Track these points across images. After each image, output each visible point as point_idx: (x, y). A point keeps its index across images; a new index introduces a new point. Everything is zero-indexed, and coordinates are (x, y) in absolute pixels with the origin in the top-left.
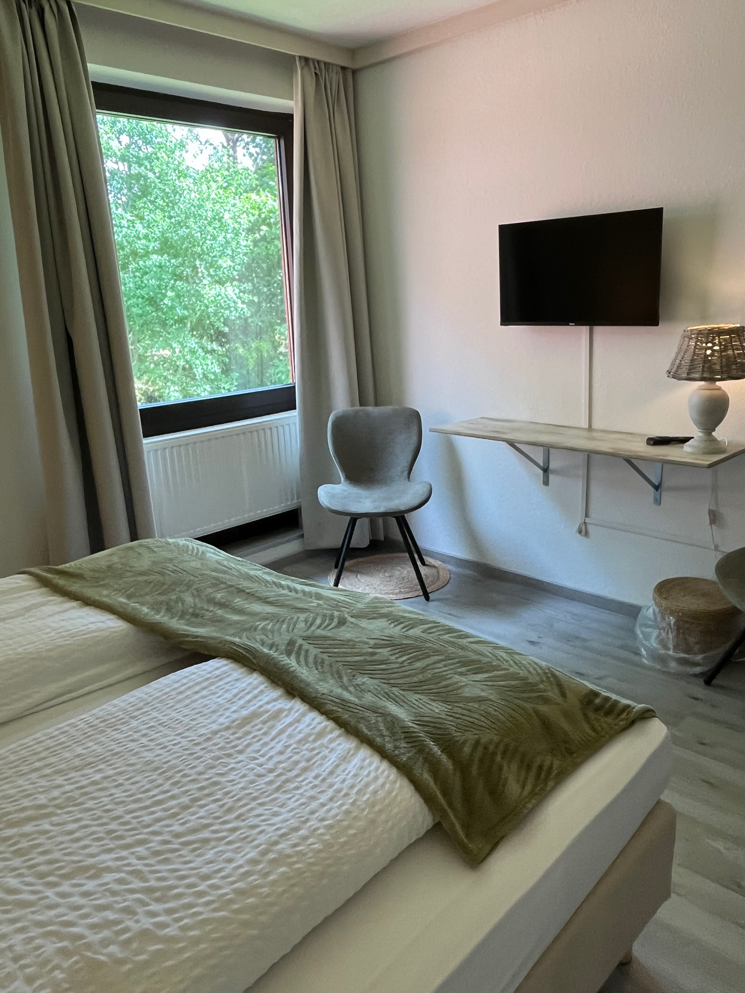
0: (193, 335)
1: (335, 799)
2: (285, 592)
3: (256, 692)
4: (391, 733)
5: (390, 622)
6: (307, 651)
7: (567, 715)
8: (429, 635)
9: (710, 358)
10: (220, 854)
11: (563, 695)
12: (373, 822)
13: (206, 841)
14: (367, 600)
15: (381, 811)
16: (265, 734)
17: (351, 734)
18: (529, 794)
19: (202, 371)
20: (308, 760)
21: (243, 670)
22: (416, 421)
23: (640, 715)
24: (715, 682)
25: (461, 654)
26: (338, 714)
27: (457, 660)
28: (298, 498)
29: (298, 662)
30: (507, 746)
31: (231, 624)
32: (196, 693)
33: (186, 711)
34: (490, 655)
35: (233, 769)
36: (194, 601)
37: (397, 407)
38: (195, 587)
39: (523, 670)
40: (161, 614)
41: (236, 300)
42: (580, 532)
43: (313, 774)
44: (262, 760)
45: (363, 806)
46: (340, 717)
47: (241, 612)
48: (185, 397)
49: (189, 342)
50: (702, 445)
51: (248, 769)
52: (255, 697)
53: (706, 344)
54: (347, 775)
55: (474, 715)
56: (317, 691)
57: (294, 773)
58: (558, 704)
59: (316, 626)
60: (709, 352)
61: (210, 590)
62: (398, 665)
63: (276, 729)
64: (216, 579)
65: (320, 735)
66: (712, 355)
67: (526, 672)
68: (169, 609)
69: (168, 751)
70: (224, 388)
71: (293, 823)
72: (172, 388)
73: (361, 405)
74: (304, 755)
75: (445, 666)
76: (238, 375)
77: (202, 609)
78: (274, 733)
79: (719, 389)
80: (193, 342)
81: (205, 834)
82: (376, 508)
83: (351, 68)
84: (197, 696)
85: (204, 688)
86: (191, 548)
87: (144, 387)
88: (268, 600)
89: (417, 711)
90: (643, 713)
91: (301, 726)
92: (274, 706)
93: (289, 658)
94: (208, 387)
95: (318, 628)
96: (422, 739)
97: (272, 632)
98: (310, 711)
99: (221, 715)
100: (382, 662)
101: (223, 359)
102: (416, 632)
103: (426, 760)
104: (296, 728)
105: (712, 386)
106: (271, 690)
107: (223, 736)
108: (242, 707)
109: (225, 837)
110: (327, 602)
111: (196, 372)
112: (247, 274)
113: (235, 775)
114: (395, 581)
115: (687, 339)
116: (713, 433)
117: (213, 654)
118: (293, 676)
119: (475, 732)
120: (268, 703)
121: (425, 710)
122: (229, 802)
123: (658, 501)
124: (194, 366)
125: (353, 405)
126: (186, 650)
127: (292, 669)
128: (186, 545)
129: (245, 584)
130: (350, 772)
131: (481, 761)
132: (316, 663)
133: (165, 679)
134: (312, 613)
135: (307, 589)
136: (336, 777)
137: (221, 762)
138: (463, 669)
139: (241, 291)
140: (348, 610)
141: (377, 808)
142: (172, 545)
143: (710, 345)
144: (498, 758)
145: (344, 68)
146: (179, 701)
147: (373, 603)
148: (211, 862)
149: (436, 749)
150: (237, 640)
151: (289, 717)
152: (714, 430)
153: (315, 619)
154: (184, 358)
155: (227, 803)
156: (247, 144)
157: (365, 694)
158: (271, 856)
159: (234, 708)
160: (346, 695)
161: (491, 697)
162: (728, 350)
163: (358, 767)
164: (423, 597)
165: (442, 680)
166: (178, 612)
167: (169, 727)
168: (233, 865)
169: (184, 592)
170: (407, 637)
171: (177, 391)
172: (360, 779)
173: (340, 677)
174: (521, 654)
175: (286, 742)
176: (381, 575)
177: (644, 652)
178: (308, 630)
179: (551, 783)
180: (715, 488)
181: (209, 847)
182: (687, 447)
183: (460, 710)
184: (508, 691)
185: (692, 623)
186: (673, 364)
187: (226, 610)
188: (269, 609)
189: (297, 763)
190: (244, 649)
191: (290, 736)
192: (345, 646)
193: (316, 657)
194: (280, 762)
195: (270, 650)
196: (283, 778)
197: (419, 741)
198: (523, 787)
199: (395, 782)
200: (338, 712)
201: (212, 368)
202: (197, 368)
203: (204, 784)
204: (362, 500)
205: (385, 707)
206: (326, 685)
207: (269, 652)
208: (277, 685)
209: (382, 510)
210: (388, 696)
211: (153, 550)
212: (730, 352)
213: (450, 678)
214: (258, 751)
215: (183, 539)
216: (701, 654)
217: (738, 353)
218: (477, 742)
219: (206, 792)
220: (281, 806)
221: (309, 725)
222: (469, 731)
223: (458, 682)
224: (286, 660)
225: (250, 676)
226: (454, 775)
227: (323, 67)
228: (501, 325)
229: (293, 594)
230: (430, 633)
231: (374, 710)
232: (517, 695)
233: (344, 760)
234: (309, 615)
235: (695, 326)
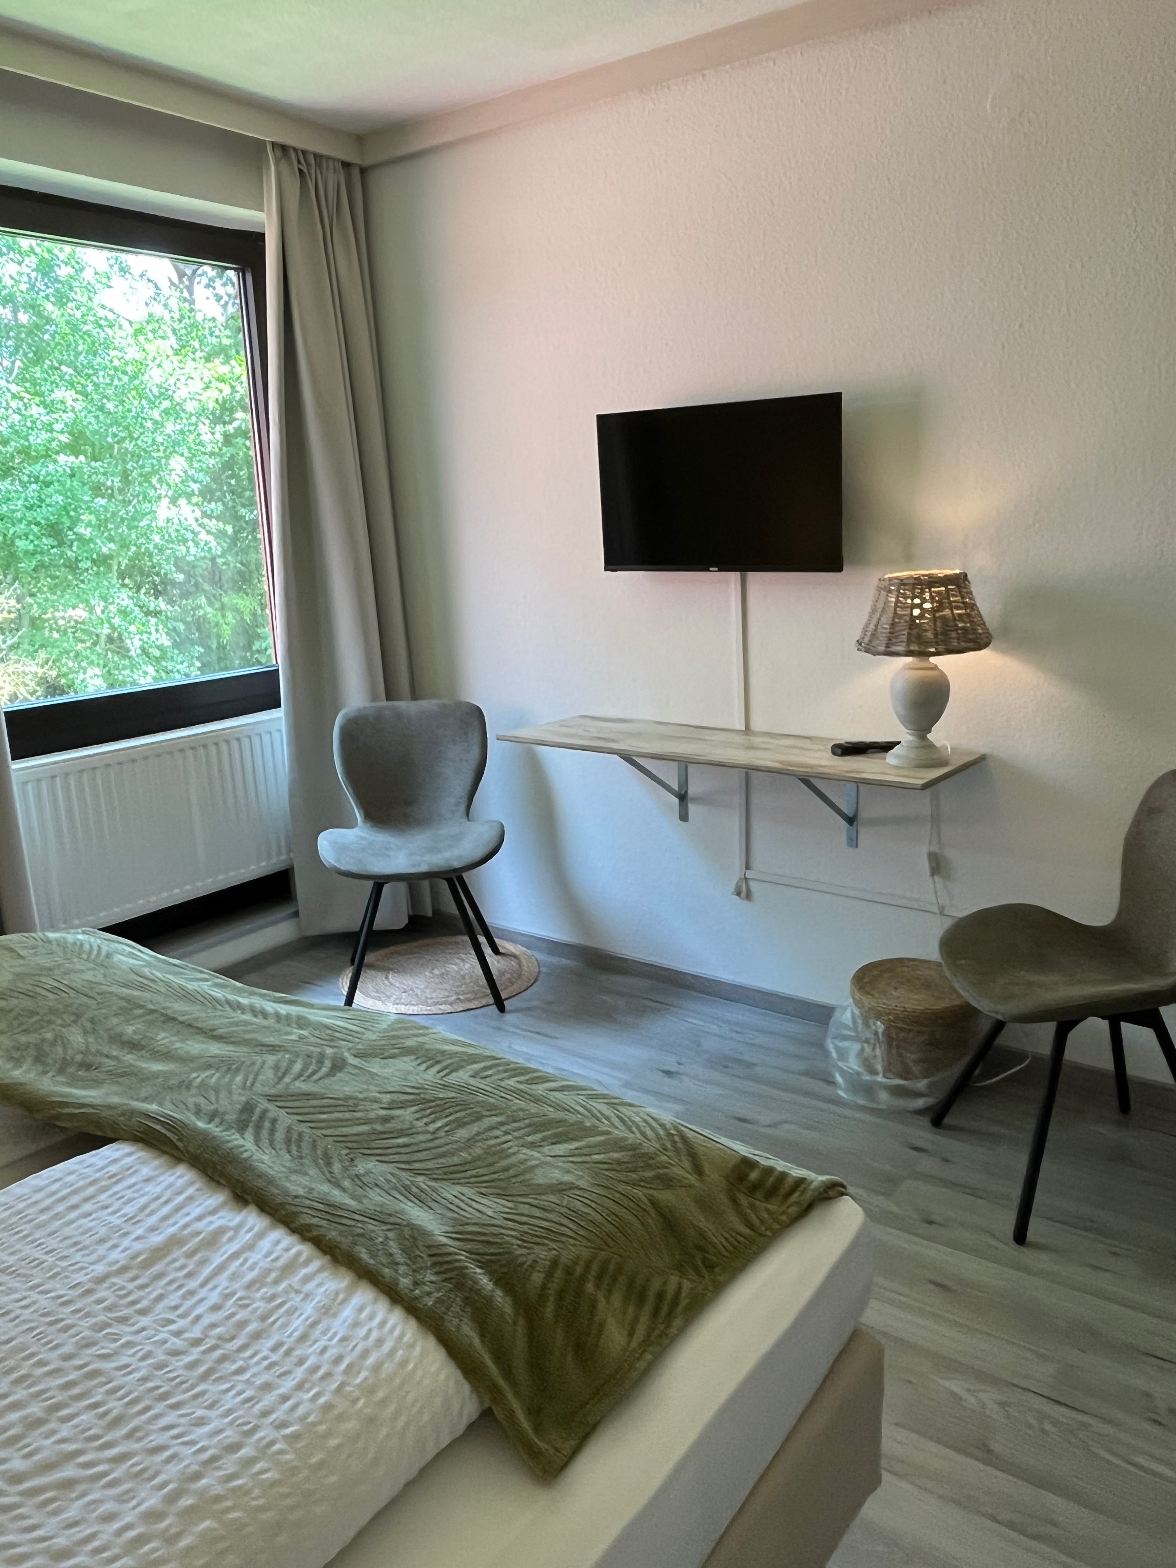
0: (124, 585)
1: (307, 1386)
2: (248, 1017)
3: (180, 1199)
4: (410, 1259)
5: (419, 1061)
6: (274, 1121)
7: (705, 1204)
8: (483, 1081)
9: (918, 621)
10: (92, 1507)
11: (698, 1170)
12: (371, 1421)
13: (68, 1484)
14: (384, 1025)
15: (384, 1402)
16: (190, 1275)
17: (342, 1265)
18: (640, 1345)
19: (141, 643)
20: (264, 1318)
21: (156, 1162)
22: (476, 723)
23: (820, 1193)
24: (947, 1120)
25: (533, 1111)
26: (322, 1231)
27: (527, 1121)
28: (290, 850)
29: (257, 1141)
30: (604, 1265)
31: (148, 1079)
32: (74, 1207)
33: (52, 1243)
34: (582, 1110)
35: (129, 1345)
36: (86, 1040)
37: (446, 702)
38: (89, 1015)
39: (633, 1133)
40: (25, 1067)
41: (197, 529)
42: (739, 894)
43: (270, 1343)
44: (181, 1323)
45: (357, 1393)
46: (322, 1235)
47: (167, 1056)
48: (111, 686)
49: (119, 597)
50: (912, 755)
51: (155, 1342)
52: (178, 1209)
53: (912, 600)
54: (330, 1340)
55: (550, 1216)
56: (286, 1193)
57: (238, 1342)
58: (691, 1186)
59: (292, 1076)
60: (916, 612)
61: (115, 1021)
62: (429, 1136)
63: (212, 1264)
64: (127, 1000)
65: (289, 1269)
66: (921, 617)
67: (638, 1135)
68: (40, 1058)
69: (12, 1320)
70: (179, 672)
71: (230, 1435)
72: (90, 672)
73: (388, 699)
74: (257, 1309)
75: (506, 1133)
76: (202, 650)
77: (99, 1053)
78: (207, 1271)
79: (935, 668)
80: (125, 596)
81: (68, 1472)
82: (413, 866)
83: (360, 165)
84: (73, 1215)
85: (86, 1200)
86: (87, 947)
87: (40, 672)
88: (215, 1033)
89: (456, 1216)
90: (825, 1191)
91: (255, 1257)
92: (211, 1223)
93: (242, 1135)
94: (151, 670)
95: (297, 1078)
96: (461, 1264)
97: (216, 1090)
98: (272, 1227)
99: (115, 1246)
100: (402, 1133)
101: (176, 624)
102: (462, 1076)
103: (467, 1301)
104: (246, 1260)
105: (924, 664)
106: (208, 1195)
107: (114, 1284)
108: (153, 1229)
109: (105, 1474)
110: (317, 1033)
111: (129, 645)
112: (215, 486)
113: (130, 1356)
114: (451, 982)
115: (883, 593)
116: (929, 736)
117: (110, 1135)
118: (246, 1166)
119: (552, 1245)
120: (199, 1218)
121: (470, 1213)
122: (115, 1406)
123: (853, 842)
124: (125, 634)
125: (374, 698)
126: (63, 1129)
127: (245, 1155)
128: (78, 943)
129: (178, 1007)
130: (335, 1334)
131: (561, 1295)
132: (288, 1141)
133: (19, 1186)
134: (288, 1051)
135: (283, 1009)
136: (311, 1346)
137: (107, 1334)
138: (537, 1137)
139: (204, 515)
140: (350, 1045)
141: (380, 1394)
142: (55, 943)
143: (917, 601)
144: (590, 1287)
145: (346, 165)
146: (40, 1226)
147: (394, 1030)
148: (75, 1524)
149: (485, 1282)
150: (153, 1107)
151: (237, 1241)
152: (930, 731)
153: (291, 1063)
154: (109, 622)
155: (115, 1408)
156: (211, 280)
157: (371, 1192)
158: (186, 1502)
159: (139, 1232)
160: (337, 1195)
161: (582, 1183)
162: (945, 608)
163: (350, 1324)
164: (495, 1006)
165: (501, 1158)
166: (55, 1061)
167: (18, 1275)
168: (116, 1525)
169: (69, 1025)
170: (445, 1087)
171: (98, 677)
172: (354, 1343)
173: (329, 1164)
174: (631, 1105)
175: (227, 1288)
176: (427, 973)
177: (839, 1079)
178: (278, 1083)
179: (678, 1322)
180: (936, 820)
181: (73, 1495)
182: (891, 757)
183: (525, 1209)
184: (606, 1170)
185: (910, 1031)
186: (865, 631)
187: (139, 1054)
188: (215, 1049)
189: (242, 1324)
190: (162, 1123)
191: (234, 1277)
192: (342, 1109)
193: (289, 1129)
194: (214, 1326)
195: (209, 1122)
196: (218, 1353)
197: (457, 1268)
198: (631, 1334)
199: (412, 1346)
200: (320, 1227)
201: (157, 639)
202: (131, 639)
203: (72, 1376)
204: (391, 853)
205: (402, 1212)
206: (304, 1180)
207: (208, 1126)
208: (218, 1183)
209: (424, 868)
210: (407, 1191)
211: (19, 954)
212: (947, 612)
213: (514, 1154)
214: (176, 1308)
215: (79, 930)
216: (926, 1077)
217: (959, 614)
218: (555, 1263)
219: (76, 1391)
220: (210, 1407)
221: (267, 1255)
222: (544, 1244)
223: (526, 1160)
224: (237, 1139)
225: (172, 1171)
226: (515, 1323)
227: (312, 160)
228: (606, 570)
229: (259, 1020)
230: (486, 1077)
231: (381, 1217)
232: (622, 1176)
233: (325, 1314)
234: (283, 1057)
235: (895, 572)
